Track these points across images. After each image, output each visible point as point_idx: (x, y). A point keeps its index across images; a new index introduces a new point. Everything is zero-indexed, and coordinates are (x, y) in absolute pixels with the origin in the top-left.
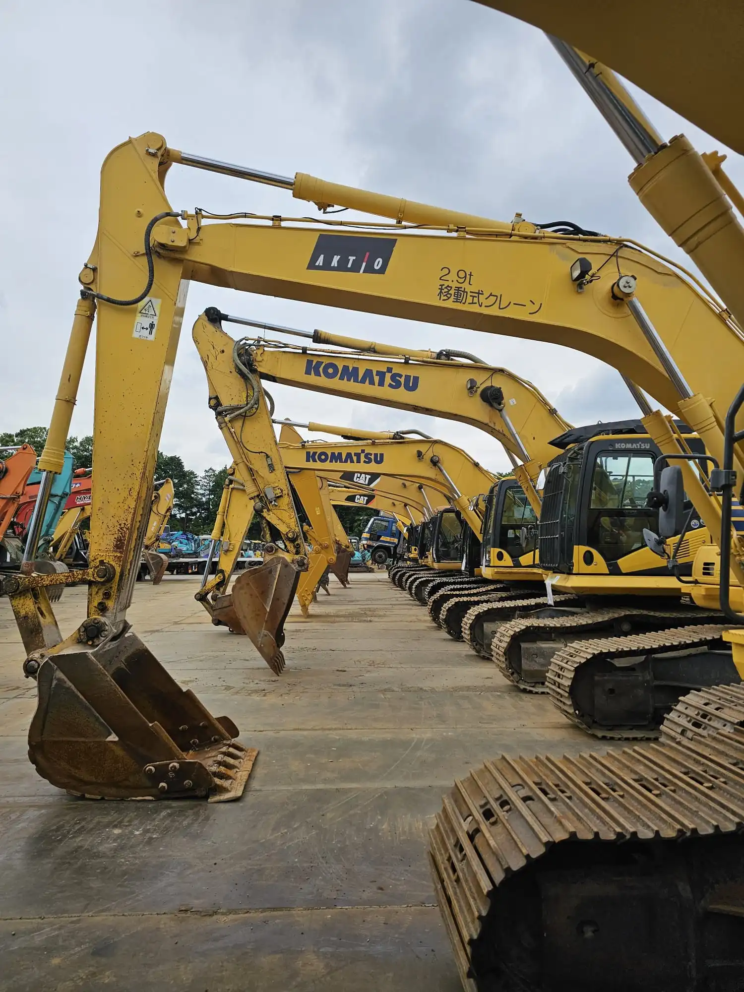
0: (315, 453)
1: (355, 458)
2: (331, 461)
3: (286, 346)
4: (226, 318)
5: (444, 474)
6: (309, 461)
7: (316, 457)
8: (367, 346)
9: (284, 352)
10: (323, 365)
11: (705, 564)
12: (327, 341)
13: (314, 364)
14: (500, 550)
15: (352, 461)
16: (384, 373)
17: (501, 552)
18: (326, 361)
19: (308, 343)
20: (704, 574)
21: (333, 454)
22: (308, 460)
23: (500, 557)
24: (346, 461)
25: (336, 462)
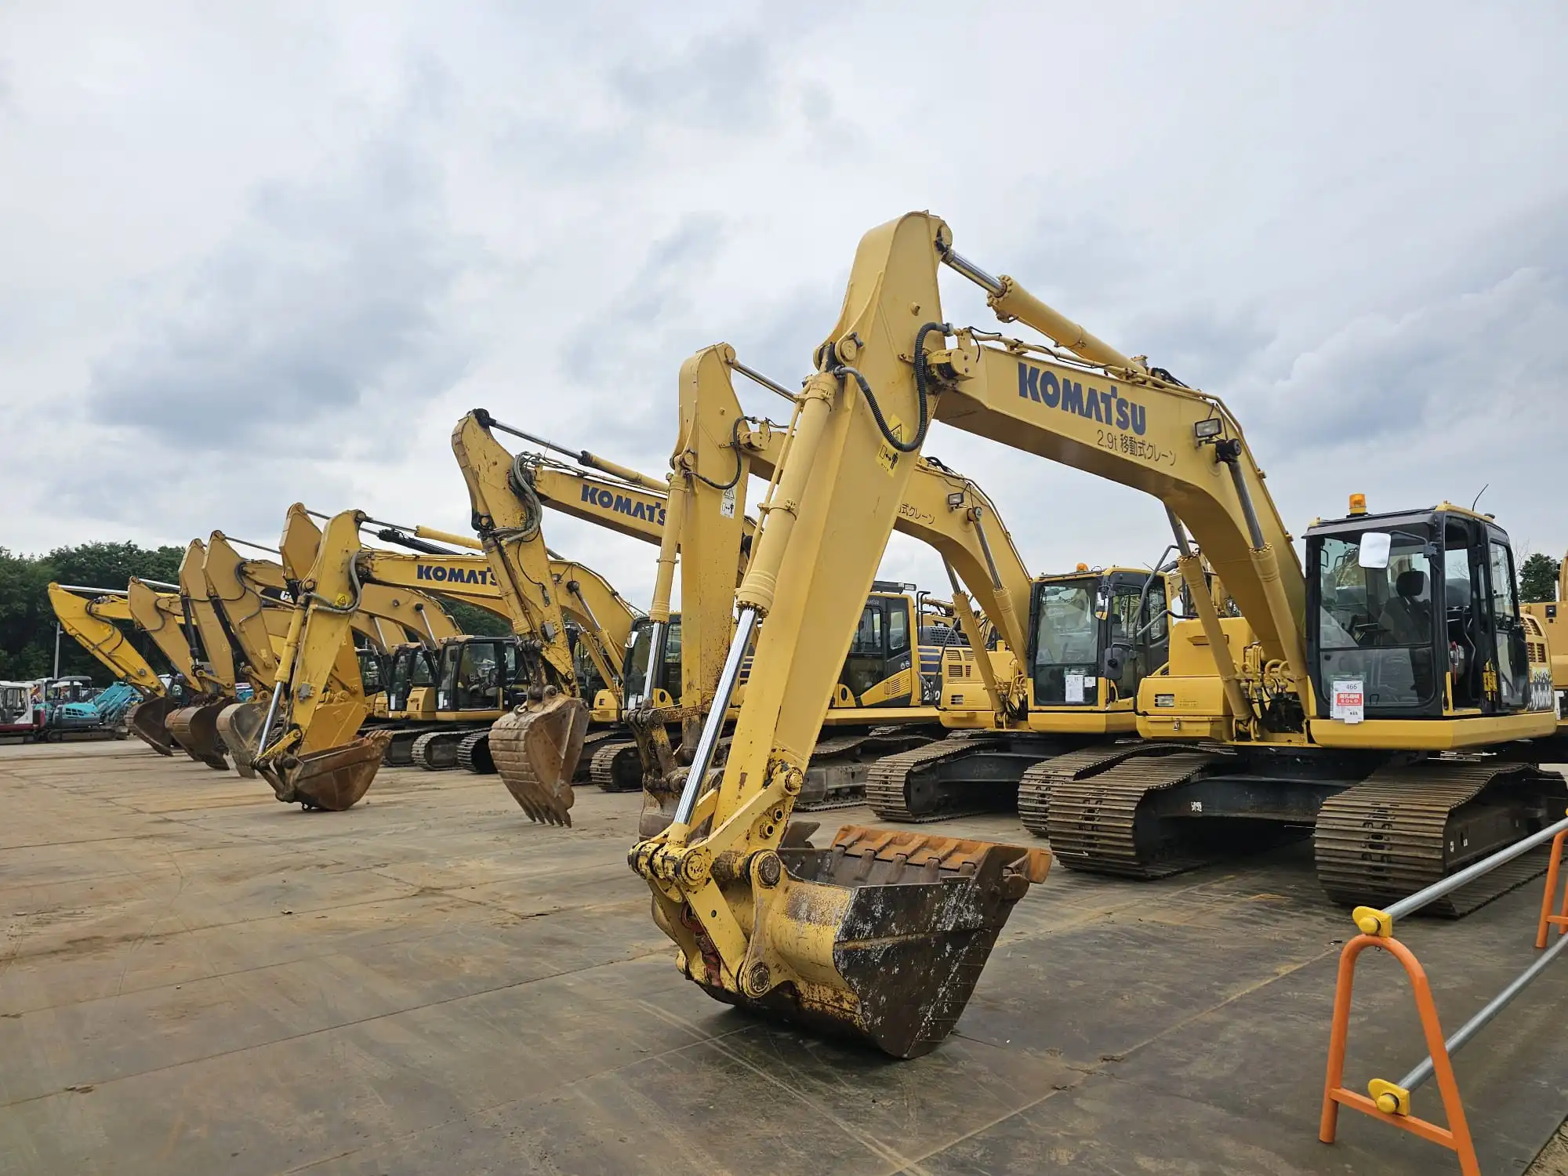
0: (429, 568)
1: (480, 578)
2: (450, 580)
3: (566, 467)
4: (493, 423)
5: (583, 603)
6: (422, 578)
7: (431, 573)
8: (634, 477)
9: (562, 473)
10: (599, 492)
11: (953, 696)
12: (596, 466)
13: (590, 489)
14: (662, 690)
15: (476, 582)
16: (654, 508)
17: (663, 693)
18: (602, 488)
19: (574, 463)
20: (953, 703)
21: (452, 570)
22: (420, 577)
23: (662, 698)
24: (468, 581)
25: (456, 581)
